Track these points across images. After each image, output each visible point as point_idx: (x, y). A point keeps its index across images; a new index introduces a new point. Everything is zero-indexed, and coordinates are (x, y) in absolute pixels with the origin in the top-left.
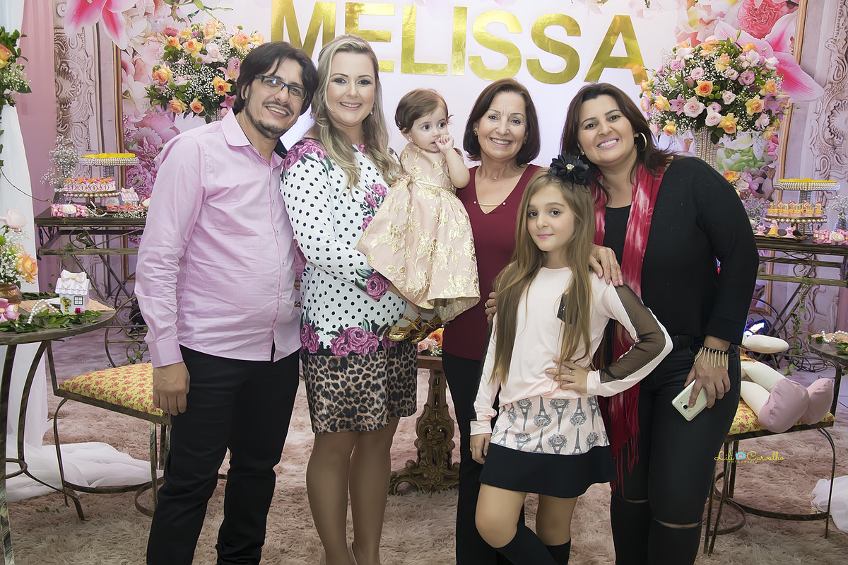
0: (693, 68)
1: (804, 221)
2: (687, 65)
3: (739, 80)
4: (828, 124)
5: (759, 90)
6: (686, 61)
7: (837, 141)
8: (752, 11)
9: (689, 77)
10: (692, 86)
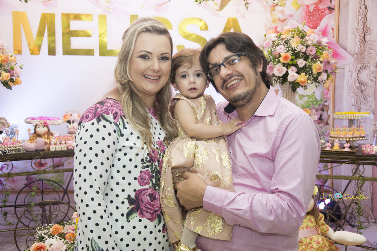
0: (277, 45)
1: (354, 139)
2: (274, 44)
3: (307, 52)
4: (357, 78)
5: (319, 58)
6: (273, 42)
7: (363, 88)
8: (308, 13)
9: (276, 51)
10: (277, 56)
